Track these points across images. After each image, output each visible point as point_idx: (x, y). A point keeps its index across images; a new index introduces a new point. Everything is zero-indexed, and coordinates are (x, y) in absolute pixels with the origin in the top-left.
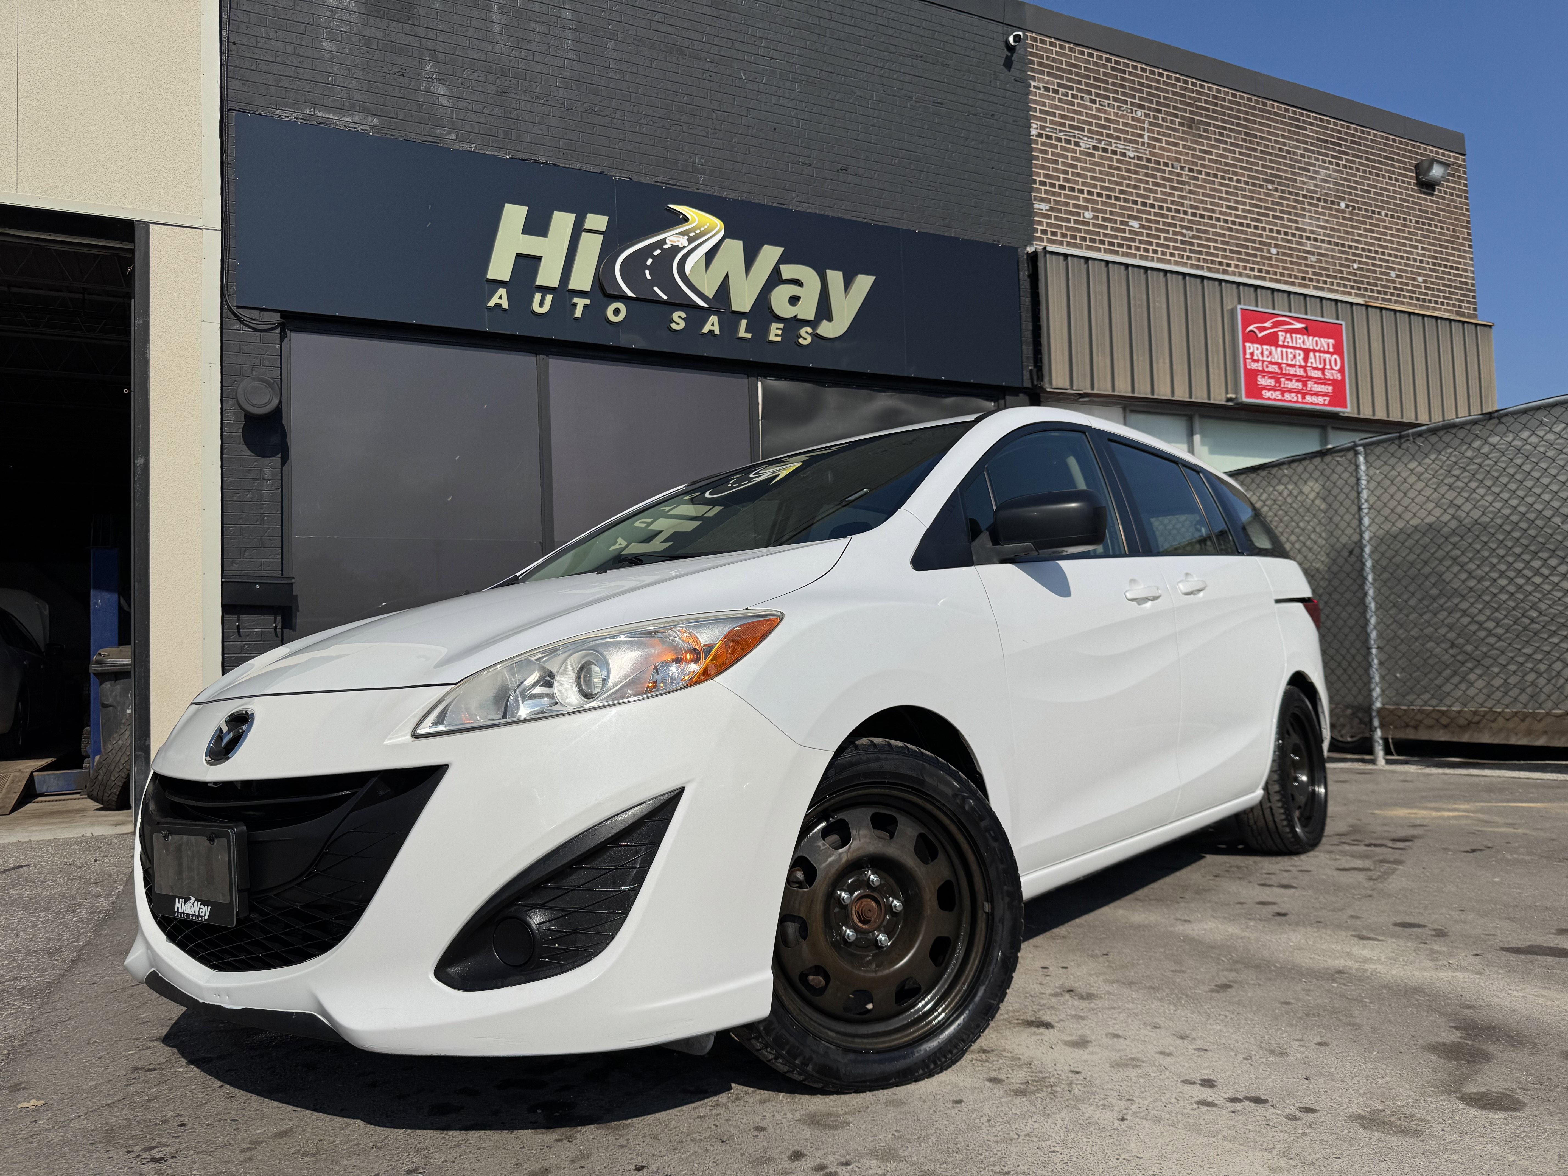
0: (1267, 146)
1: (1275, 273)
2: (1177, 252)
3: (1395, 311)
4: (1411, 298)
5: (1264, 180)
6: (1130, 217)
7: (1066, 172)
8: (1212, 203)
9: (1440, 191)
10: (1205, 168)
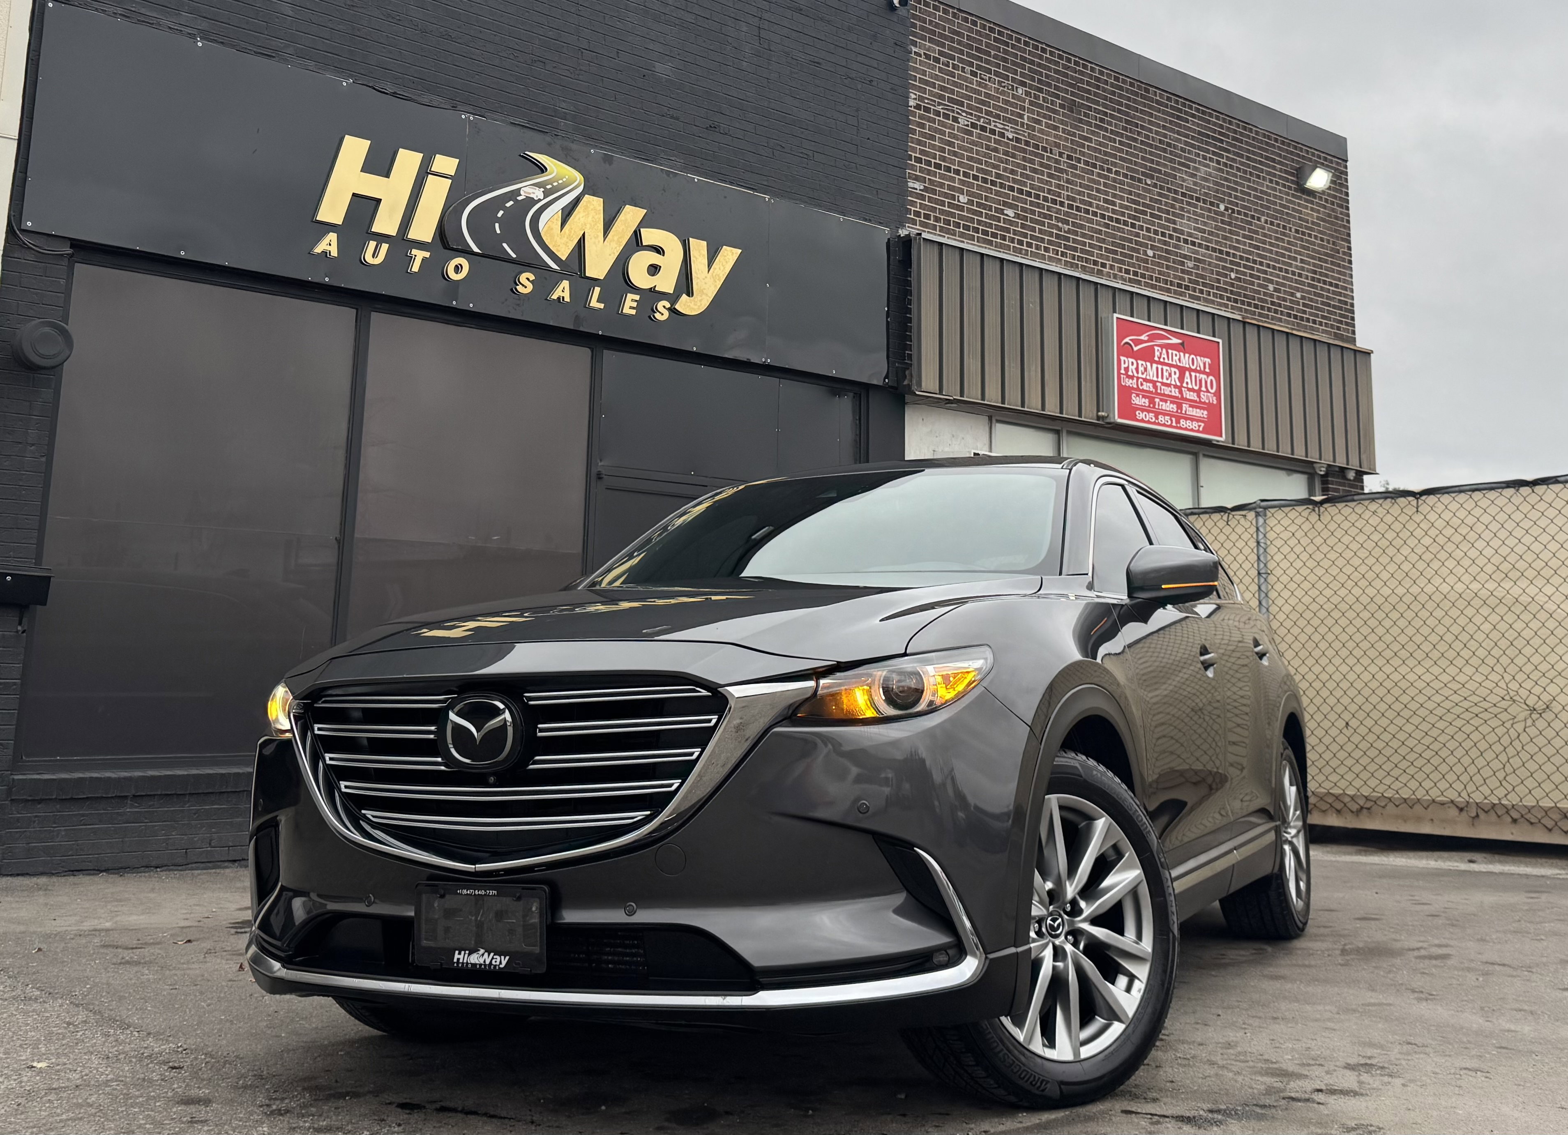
0: (1147, 137)
1: (1151, 278)
2: (1051, 247)
3: (1273, 329)
4: (1289, 315)
5: (1143, 174)
7: (943, 150)
8: (1089, 196)
9: (1321, 199)
10: (1084, 157)
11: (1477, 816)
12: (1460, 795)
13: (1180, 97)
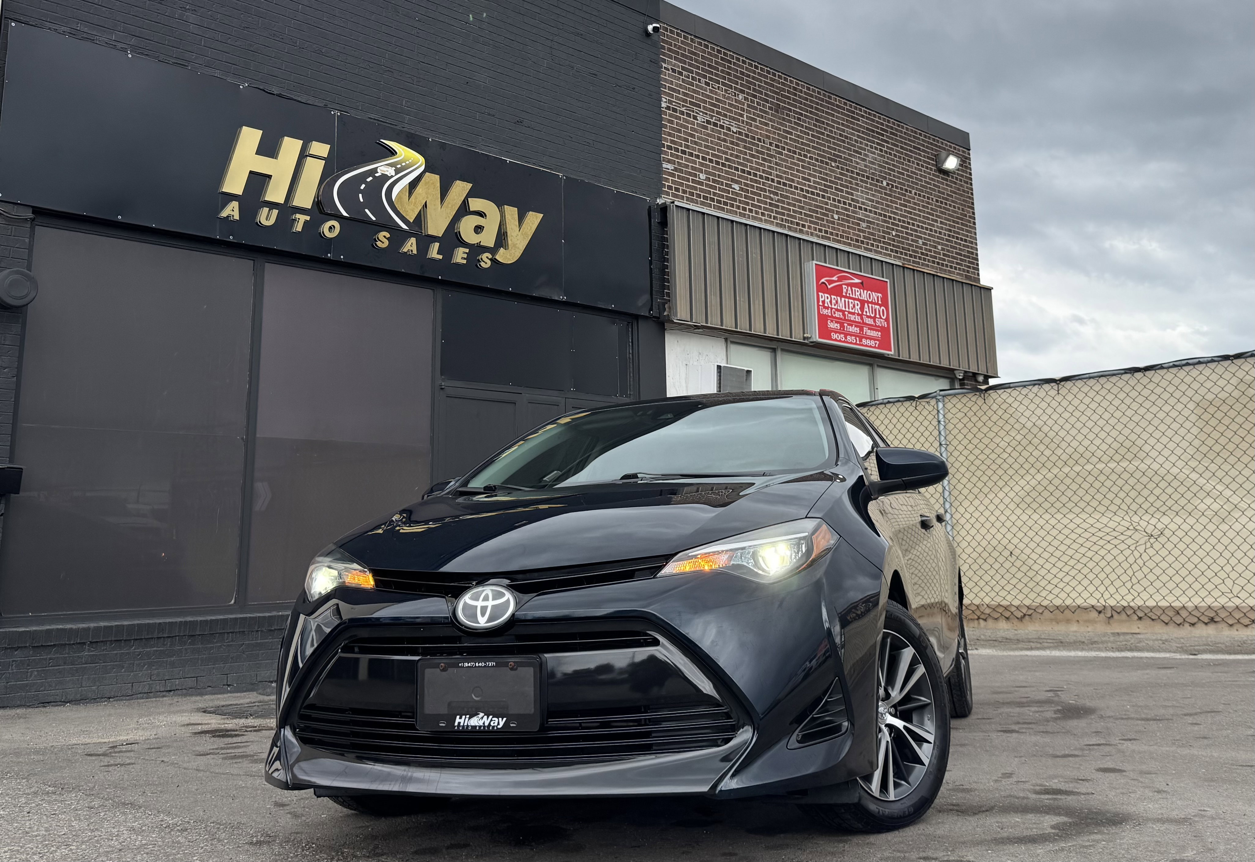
0: (831, 131)
1: (837, 235)
2: (766, 213)
3: (924, 272)
4: (934, 262)
5: (830, 159)
6: (733, 180)
7: (687, 140)
8: (792, 174)
9: (953, 177)
10: (787, 145)
11: (1112, 616)
12: (1098, 602)
13: (853, 102)
